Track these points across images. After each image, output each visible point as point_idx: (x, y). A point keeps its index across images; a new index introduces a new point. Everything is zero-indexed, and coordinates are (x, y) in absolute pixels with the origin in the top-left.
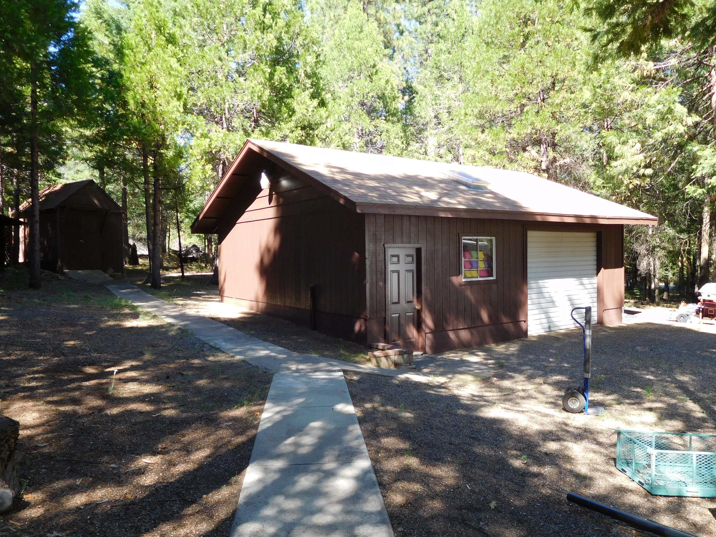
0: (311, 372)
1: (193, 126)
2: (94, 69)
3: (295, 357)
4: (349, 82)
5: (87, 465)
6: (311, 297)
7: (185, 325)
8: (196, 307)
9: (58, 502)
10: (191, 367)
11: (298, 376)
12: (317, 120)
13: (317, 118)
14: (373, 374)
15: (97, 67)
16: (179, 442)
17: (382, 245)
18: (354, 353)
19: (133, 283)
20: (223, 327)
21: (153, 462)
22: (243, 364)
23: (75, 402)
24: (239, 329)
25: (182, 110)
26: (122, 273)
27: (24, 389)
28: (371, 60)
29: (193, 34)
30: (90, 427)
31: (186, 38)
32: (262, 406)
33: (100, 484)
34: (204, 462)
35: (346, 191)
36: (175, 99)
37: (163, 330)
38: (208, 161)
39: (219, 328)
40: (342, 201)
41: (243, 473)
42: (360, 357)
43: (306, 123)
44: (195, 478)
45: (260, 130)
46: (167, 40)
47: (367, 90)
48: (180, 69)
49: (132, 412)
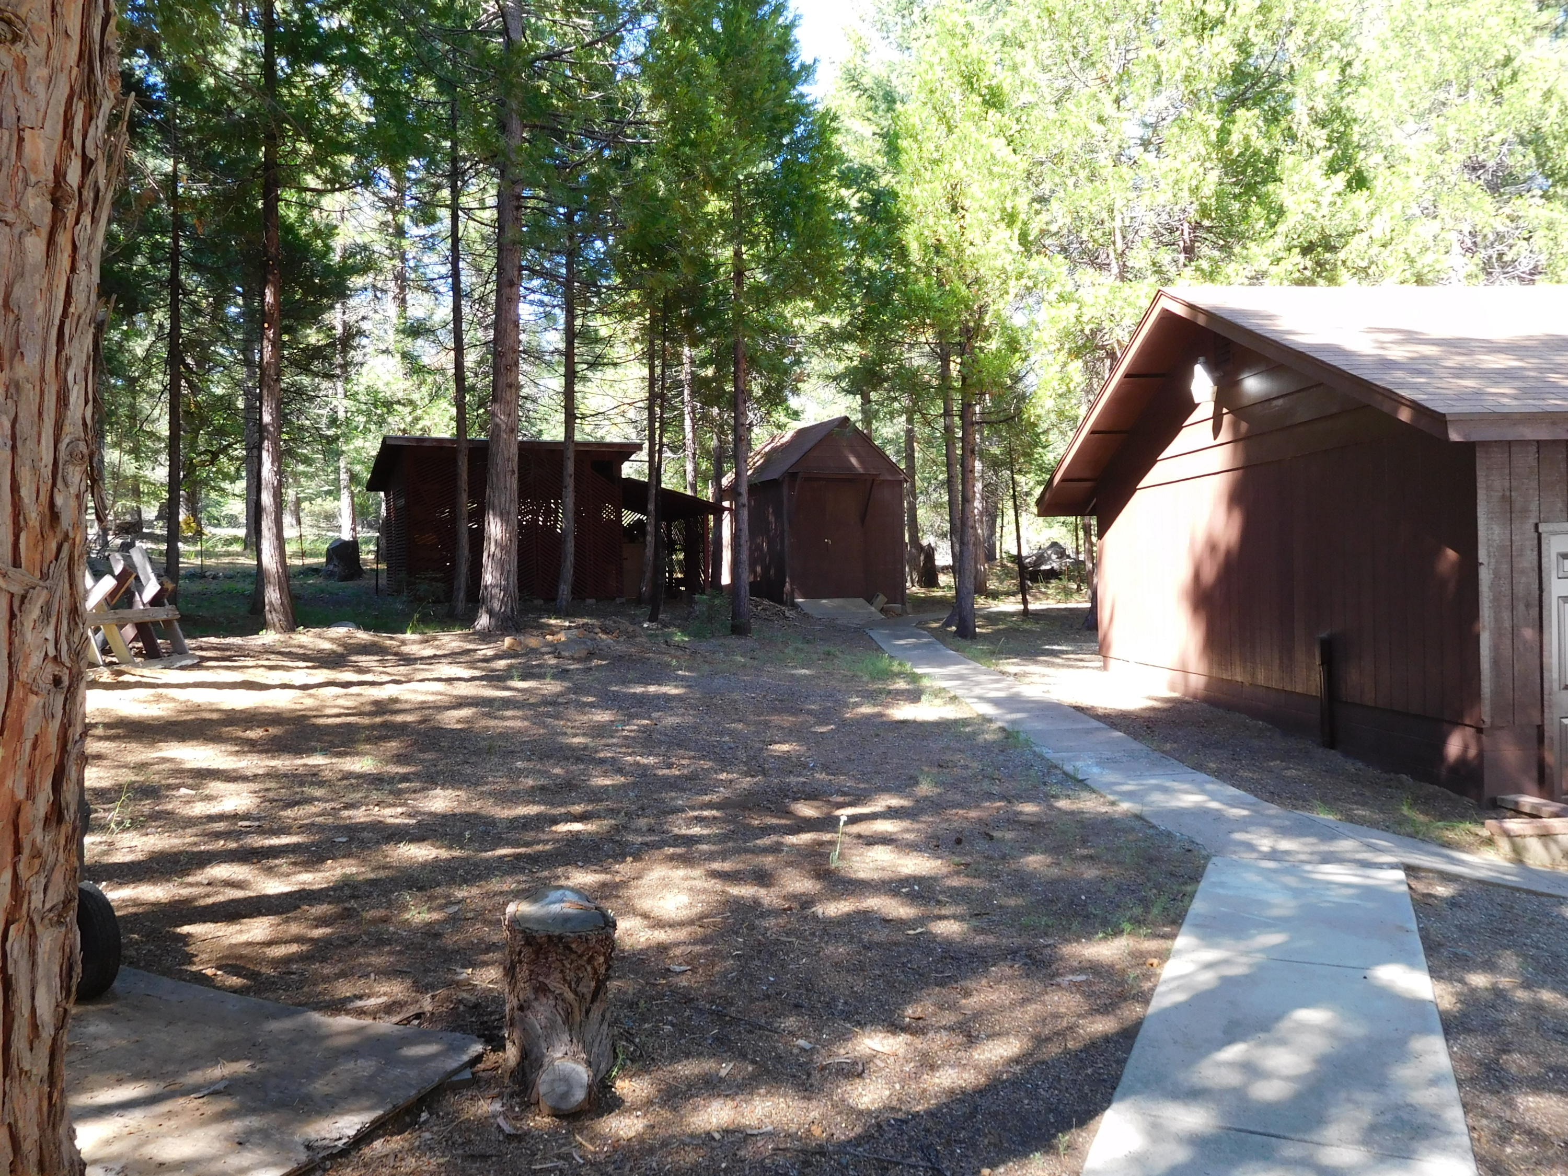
0: (1309, 862)
1: (1041, 278)
2: (844, 192)
3: (1269, 816)
4: (1434, 115)
5: (751, 1032)
6: (1322, 664)
7: (1013, 722)
8: (1046, 680)
9: (675, 1109)
10: (1014, 821)
11: (1274, 871)
12: (1345, 223)
13: (1344, 221)
14: (1499, 885)
15: (848, 187)
16: (953, 1007)
17: (1529, 526)
18: (1443, 817)
19: (921, 625)
20: (1097, 729)
21: (886, 1049)
22: (1137, 824)
23: (762, 878)
24: (1135, 736)
25: (1016, 246)
26: (903, 604)
27: (680, 840)
28: (1495, 47)
29: (1042, 79)
30: (777, 942)
31: (1026, 88)
32: (1169, 942)
33: (766, 1083)
34: (1002, 1073)
35: (1416, 387)
36: (1002, 225)
37: (968, 729)
38: (1076, 353)
39: (1088, 732)
40: (1404, 415)
41: (1092, 1124)
42: (1460, 832)
43: (1314, 236)
44: (973, 1115)
45: (1197, 269)
46: (985, 102)
47: (1486, 128)
48: (1013, 159)
49: (865, 917)
